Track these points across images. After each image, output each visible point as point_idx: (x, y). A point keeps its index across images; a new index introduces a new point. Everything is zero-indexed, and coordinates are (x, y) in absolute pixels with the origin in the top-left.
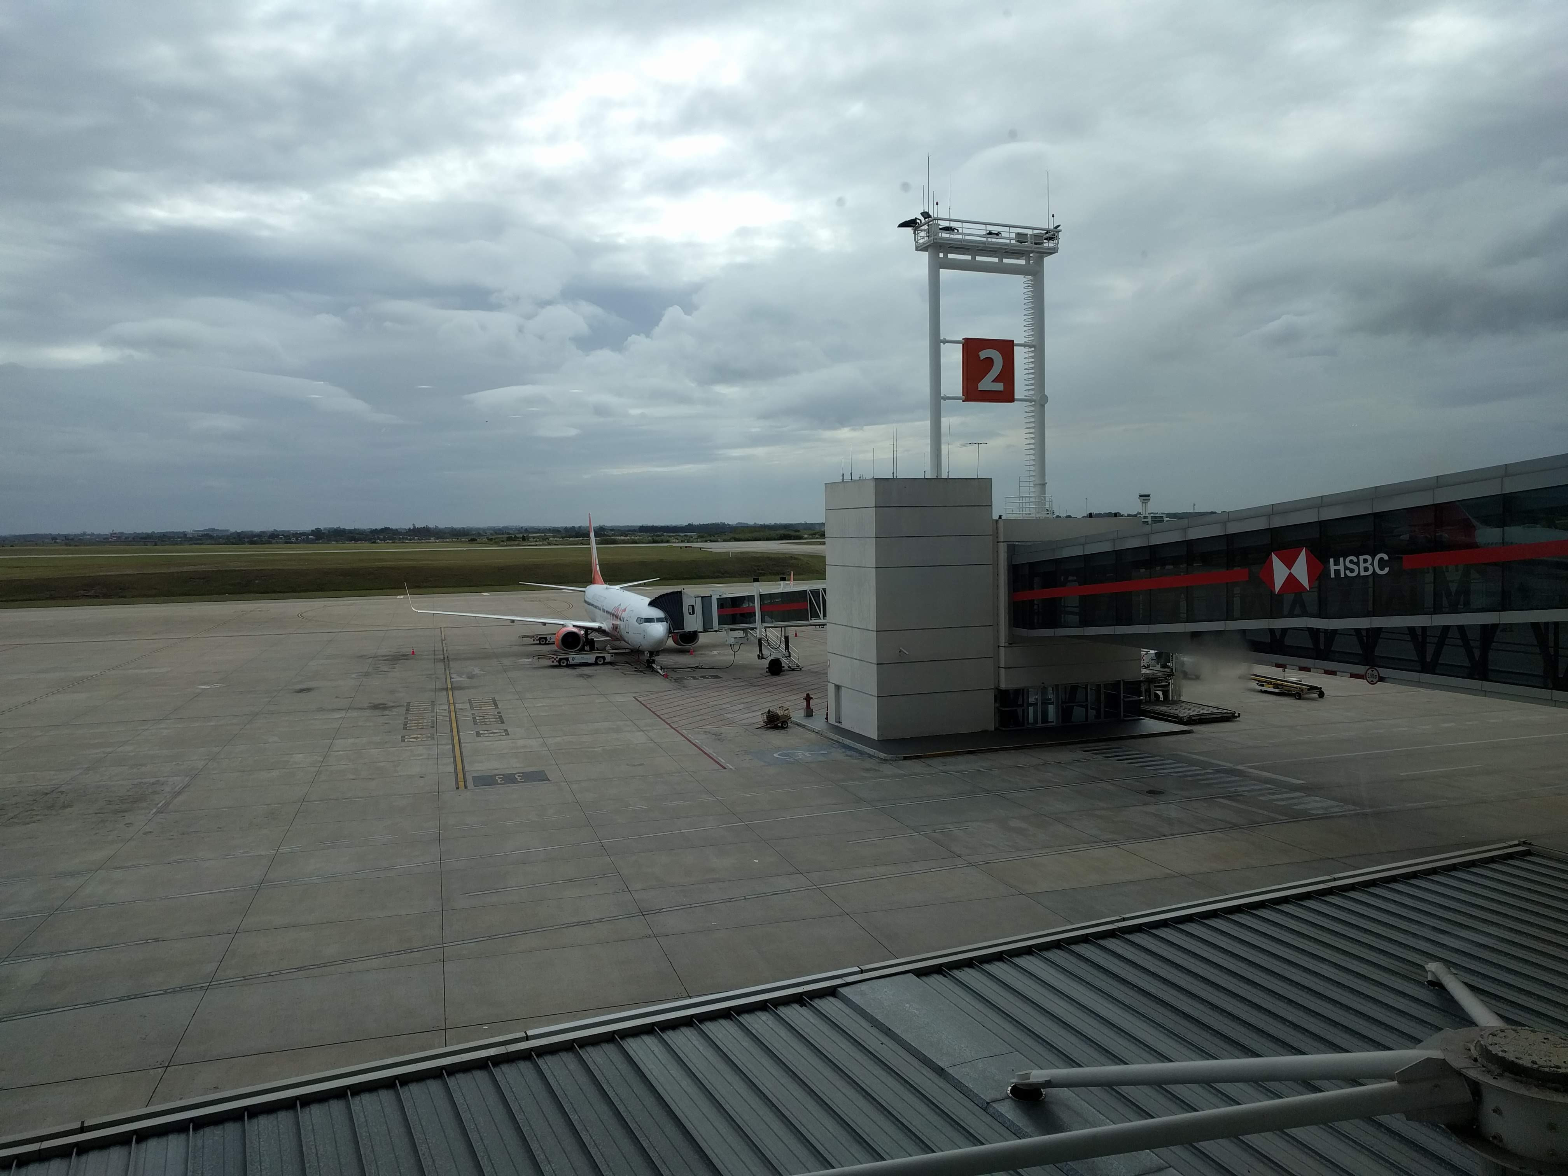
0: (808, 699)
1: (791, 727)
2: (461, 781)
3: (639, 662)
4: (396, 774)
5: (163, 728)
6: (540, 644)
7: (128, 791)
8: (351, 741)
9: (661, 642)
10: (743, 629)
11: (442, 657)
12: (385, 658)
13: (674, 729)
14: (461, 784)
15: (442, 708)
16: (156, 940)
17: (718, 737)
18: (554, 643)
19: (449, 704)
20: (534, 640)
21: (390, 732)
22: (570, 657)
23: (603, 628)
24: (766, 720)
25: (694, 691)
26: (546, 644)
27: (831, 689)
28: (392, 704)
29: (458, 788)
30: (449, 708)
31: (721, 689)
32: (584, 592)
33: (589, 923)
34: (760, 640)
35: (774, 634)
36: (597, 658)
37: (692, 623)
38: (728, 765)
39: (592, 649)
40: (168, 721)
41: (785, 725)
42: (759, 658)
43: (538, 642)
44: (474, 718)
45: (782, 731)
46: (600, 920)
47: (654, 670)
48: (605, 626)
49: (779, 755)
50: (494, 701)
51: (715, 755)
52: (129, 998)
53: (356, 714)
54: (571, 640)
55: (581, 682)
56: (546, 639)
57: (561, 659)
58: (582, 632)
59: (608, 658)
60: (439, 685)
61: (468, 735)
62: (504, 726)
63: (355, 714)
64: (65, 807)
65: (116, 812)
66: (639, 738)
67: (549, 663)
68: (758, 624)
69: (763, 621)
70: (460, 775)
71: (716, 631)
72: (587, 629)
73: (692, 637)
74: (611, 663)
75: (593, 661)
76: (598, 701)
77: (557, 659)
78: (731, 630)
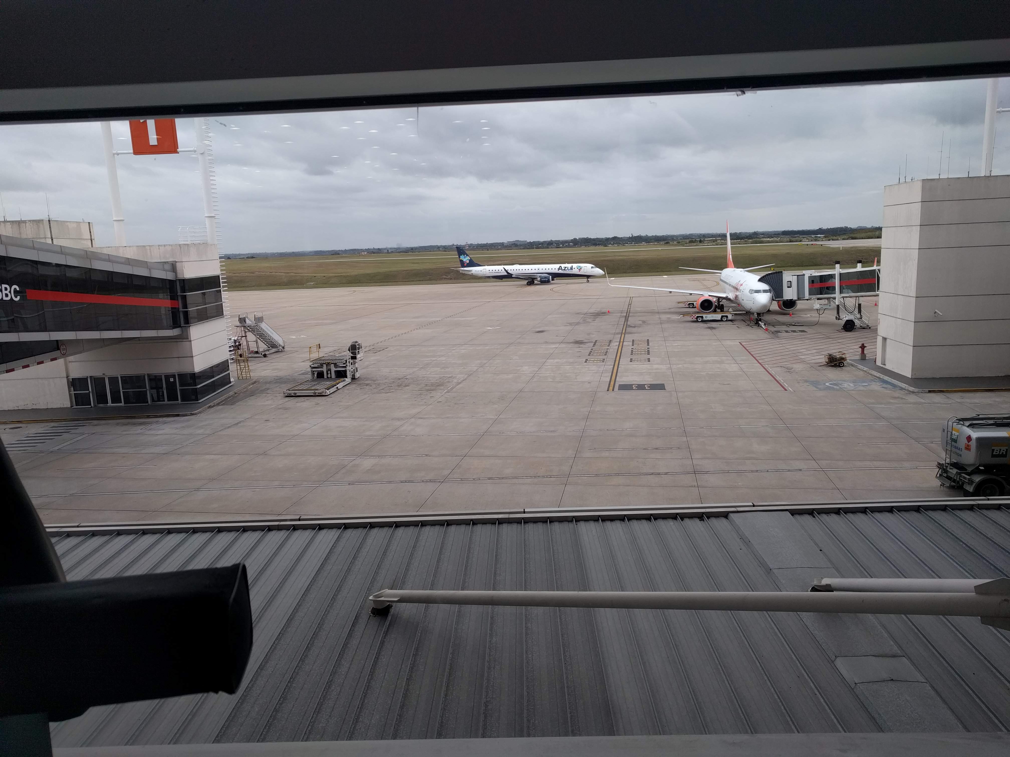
0: (863, 347)
1: (846, 366)
2: (611, 387)
3: (751, 320)
4: (576, 380)
5: (462, 349)
6: (689, 307)
7: (437, 380)
8: (556, 361)
9: (765, 306)
10: (828, 299)
11: (625, 314)
12: (591, 314)
13: (760, 363)
14: (611, 388)
15: (615, 344)
16: (426, 455)
17: (789, 370)
18: (696, 307)
19: (620, 341)
20: (685, 305)
21: (580, 357)
22: (704, 316)
23: (729, 297)
24: (827, 361)
25: (783, 340)
26: (693, 307)
27: (879, 340)
28: (586, 341)
29: (608, 390)
30: (619, 344)
31: (804, 339)
32: (721, 273)
33: (659, 474)
34: (838, 306)
35: (851, 302)
36: (722, 317)
37: (789, 294)
38: (789, 388)
39: (722, 310)
40: (466, 345)
41: (841, 364)
42: (836, 319)
43: (688, 306)
44: (632, 351)
45: (839, 369)
46: (666, 474)
47: (759, 325)
48: (731, 296)
49: (829, 384)
50: (648, 340)
51: (782, 381)
52: (406, 482)
53: (565, 346)
54: (706, 305)
55: (709, 331)
56: (693, 304)
57: (698, 317)
58: (715, 299)
59: (730, 317)
60: (618, 331)
61: (624, 361)
62: (648, 356)
63: (563, 345)
64: (406, 386)
65: (428, 390)
66: (734, 368)
67: (690, 319)
68: (837, 295)
69: (841, 292)
70: (612, 383)
71: (808, 300)
72: (719, 298)
73: (790, 304)
74: (731, 321)
75: (719, 318)
76: (714, 344)
77: (696, 317)
78: (818, 299)
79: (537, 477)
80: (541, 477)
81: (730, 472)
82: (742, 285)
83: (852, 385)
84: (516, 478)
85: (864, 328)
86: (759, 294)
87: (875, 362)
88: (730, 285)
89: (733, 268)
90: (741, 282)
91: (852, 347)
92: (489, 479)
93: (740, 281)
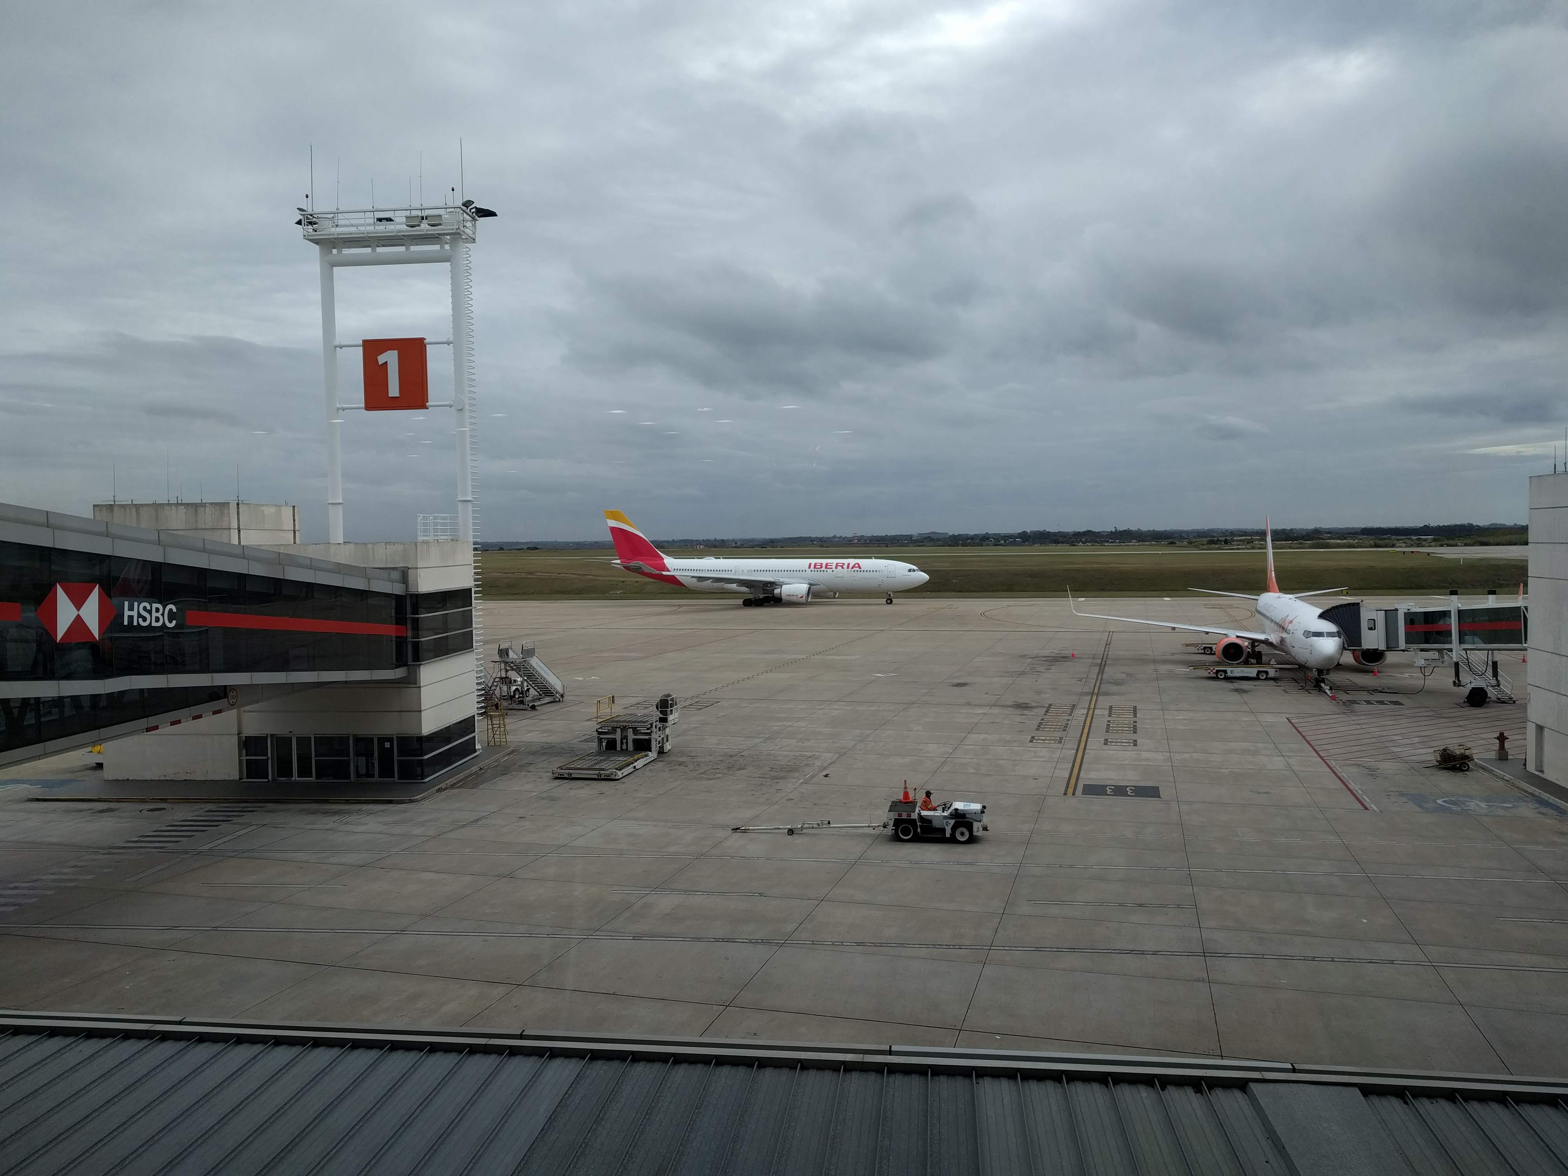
0: (1502, 738)
1: (1472, 770)
2: (1070, 787)
3: (1306, 679)
4: (1013, 773)
5: (834, 709)
6: (1205, 653)
7: (789, 761)
8: (982, 736)
9: (1330, 659)
10: (1440, 651)
11: (1099, 662)
12: (1045, 659)
13: (1321, 758)
14: (1070, 790)
15: (1080, 712)
16: (761, 895)
17: (1372, 773)
18: (1215, 654)
19: (1089, 708)
20: (1198, 649)
21: (1022, 731)
22: (1229, 670)
23: (1270, 640)
24: (1439, 759)
25: (1362, 717)
26: (1211, 654)
27: (1531, 730)
28: (1034, 704)
29: (1065, 794)
30: (1088, 713)
31: (1398, 717)
32: (1257, 600)
33: (1143, 953)
34: (1457, 665)
35: (1479, 657)
36: (1259, 672)
37: (1372, 640)
38: (1372, 805)
39: (1259, 662)
40: (839, 703)
41: (1465, 767)
42: (1455, 686)
43: (1203, 651)
44: (1108, 725)
45: (1460, 774)
46: (1155, 953)
47: (1321, 690)
48: (1273, 638)
49: (1444, 802)
50: (1135, 708)
51: (1360, 792)
52: (723, 940)
53: (998, 711)
54: (1232, 652)
55: (1236, 697)
56: (1211, 648)
57: (1218, 671)
58: (1246, 644)
59: (1272, 673)
60: (1087, 689)
61: (1095, 742)
62: (1134, 736)
63: (996, 710)
64: (740, 769)
65: (774, 778)
66: (1278, 763)
67: (1206, 674)
68: (1455, 644)
69: (1461, 641)
70: (1073, 781)
71: (1404, 651)
72: (1253, 641)
73: (1375, 656)
74: (1274, 679)
75: (1254, 675)
76: (1244, 719)
77: (1215, 671)
78: (1422, 650)
79: (938, 946)
80: (944, 947)
81: (1266, 957)
82: (1291, 622)
83: (1483, 805)
84: (902, 945)
85: (1504, 702)
86: (1321, 638)
87: (1525, 765)
88: (1272, 620)
89: (1278, 593)
90: (1289, 618)
91: (1483, 736)
92: (859, 944)
93: (1288, 616)
